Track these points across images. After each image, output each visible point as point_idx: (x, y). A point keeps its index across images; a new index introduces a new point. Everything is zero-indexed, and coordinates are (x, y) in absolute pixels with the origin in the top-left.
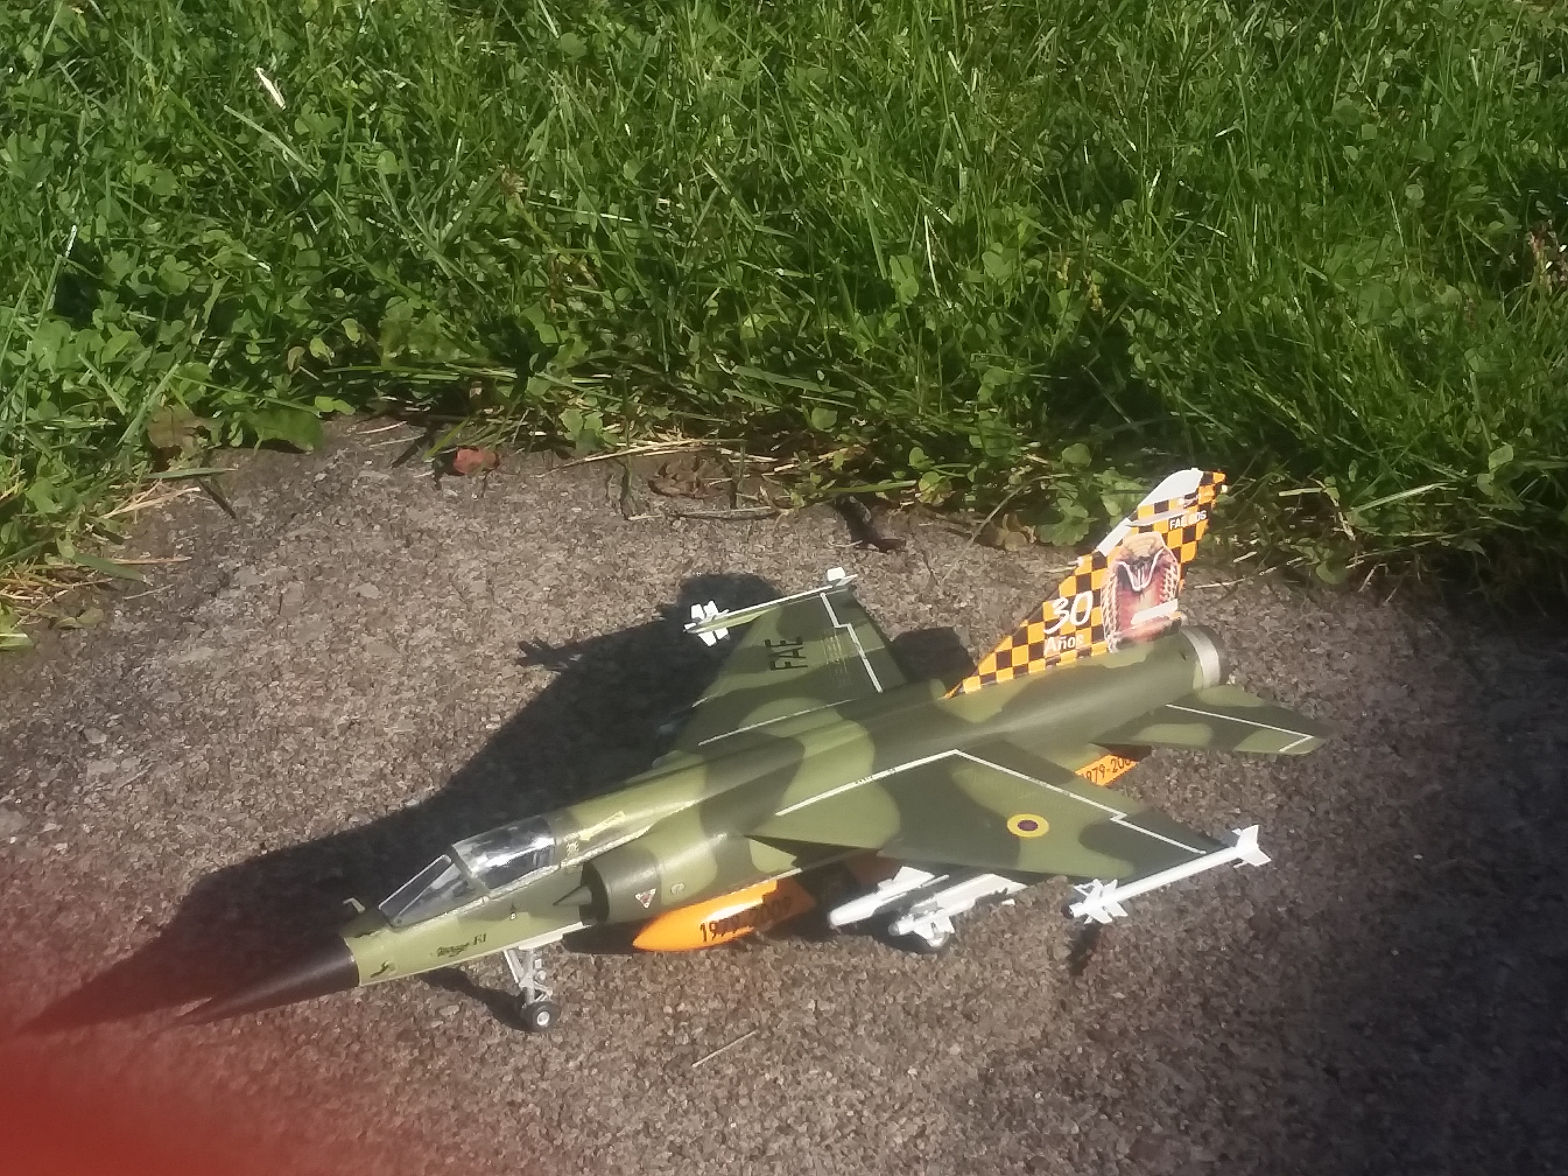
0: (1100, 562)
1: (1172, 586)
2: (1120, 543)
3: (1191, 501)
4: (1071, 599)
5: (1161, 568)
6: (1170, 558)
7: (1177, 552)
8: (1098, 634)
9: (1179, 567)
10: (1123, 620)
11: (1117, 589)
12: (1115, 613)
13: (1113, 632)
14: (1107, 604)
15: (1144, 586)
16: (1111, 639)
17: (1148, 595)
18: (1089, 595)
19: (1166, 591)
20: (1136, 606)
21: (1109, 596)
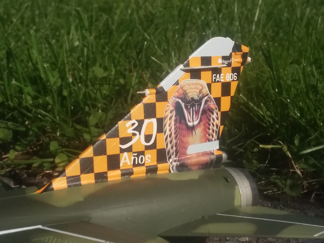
0: (162, 96)
1: (215, 128)
2: (177, 83)
3: (226, 62)
4: (141, 122)
5: (207, 112)
6: (213, 105)
7: (218, 101)
8: (162, 156)
9: (219, 113)
10: (180, 149)
11: (176, 121)
12: (174, 141)
13: (173, 157)
14: (168, 133)
15: (196, 123)
16: (172, 163)
17: (199, 131)
18: (154, 121)
19: (211, 131)
20: (190, 139)
21: (170, 125)
